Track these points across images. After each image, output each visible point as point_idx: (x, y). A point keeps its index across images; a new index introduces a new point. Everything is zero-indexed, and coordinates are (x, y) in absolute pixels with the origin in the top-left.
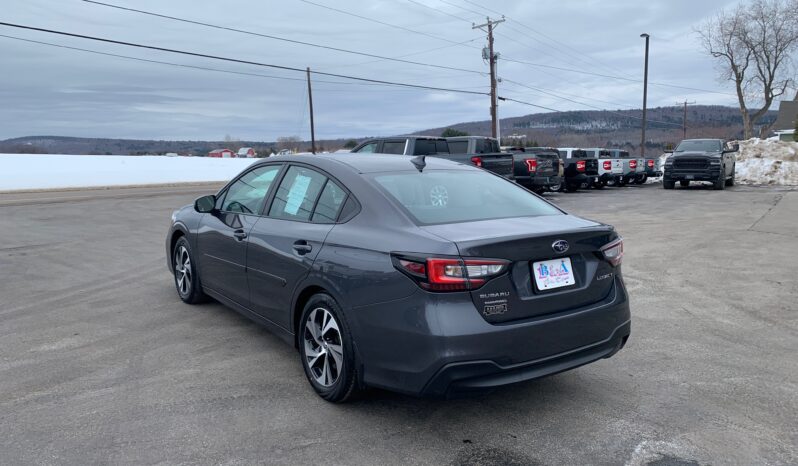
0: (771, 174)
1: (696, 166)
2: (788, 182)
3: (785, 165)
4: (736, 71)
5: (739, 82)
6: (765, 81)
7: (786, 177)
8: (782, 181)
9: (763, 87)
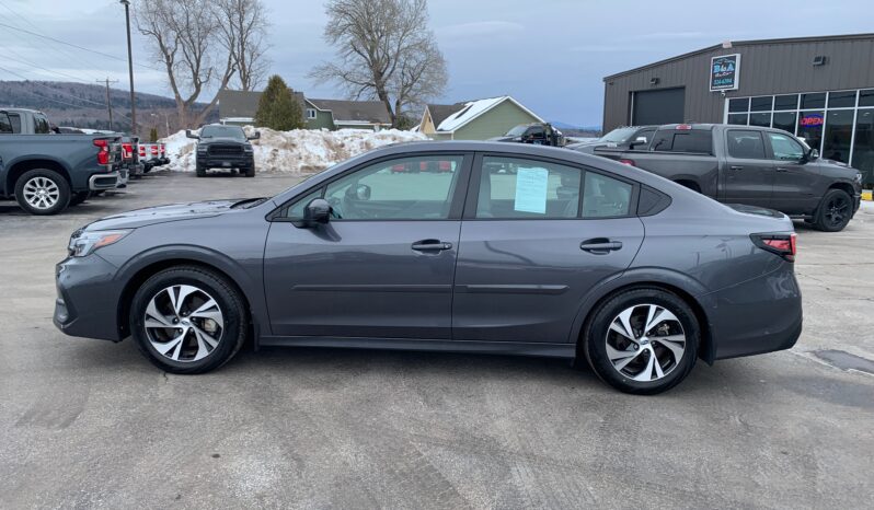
0: (272, 160)
1: (232, 153)
2: (288, 168)
3: (282, 152)
4: (166, 53)
5: (170, 65)
6: (192, 67)
7: (284, 164)
8: (282, 168)
9: (191, 74)
